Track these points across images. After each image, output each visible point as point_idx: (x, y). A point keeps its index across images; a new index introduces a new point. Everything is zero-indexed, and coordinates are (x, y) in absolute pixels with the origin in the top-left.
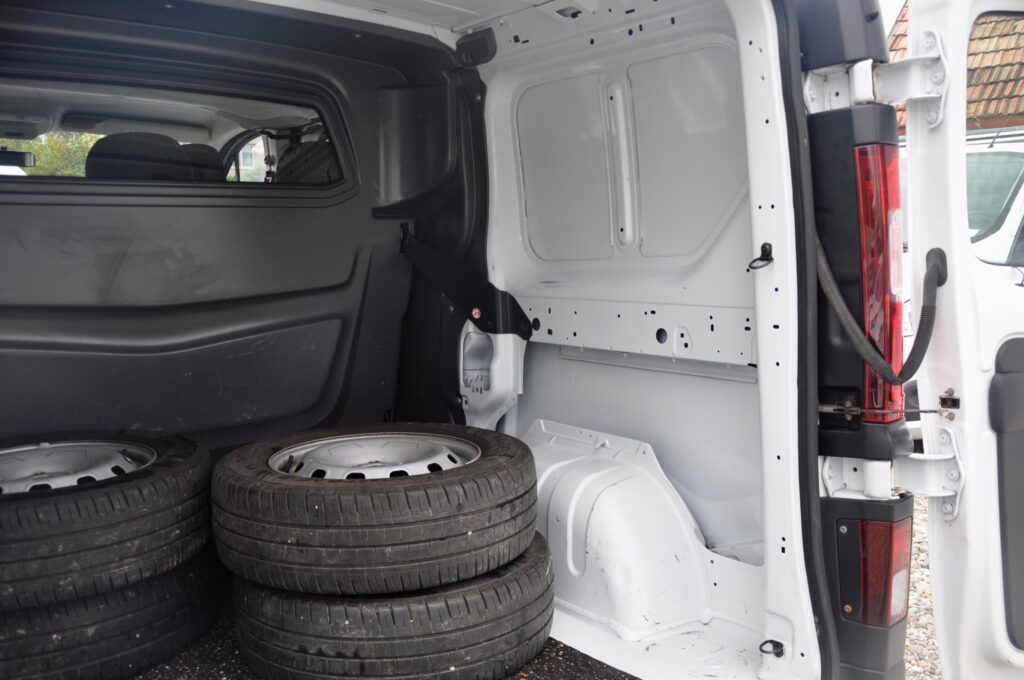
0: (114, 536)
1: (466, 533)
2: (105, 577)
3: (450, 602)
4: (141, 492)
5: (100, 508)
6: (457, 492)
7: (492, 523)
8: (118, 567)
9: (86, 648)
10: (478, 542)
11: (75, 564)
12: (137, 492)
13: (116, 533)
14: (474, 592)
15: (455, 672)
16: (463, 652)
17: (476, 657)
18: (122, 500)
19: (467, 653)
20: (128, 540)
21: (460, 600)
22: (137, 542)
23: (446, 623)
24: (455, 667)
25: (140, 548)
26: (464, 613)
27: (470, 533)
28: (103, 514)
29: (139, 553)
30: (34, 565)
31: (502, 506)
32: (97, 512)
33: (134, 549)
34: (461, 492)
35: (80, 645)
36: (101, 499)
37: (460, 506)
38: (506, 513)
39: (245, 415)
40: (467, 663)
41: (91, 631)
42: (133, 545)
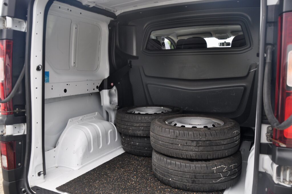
0: (138, 125)
1: (179, 145)
2: (136, 133)
3: (172, 162)
4: (145, 118)
5: (136, 119)
6: (177, 133)
7: (187, 145)
8: (138, 132)
9: (137, 147)
10: (182, 149)
11: (131, 128)
12: (144, 117)
13: (138, 124)
14: (179, 162)
15: (171, 181)
16: (173, 176)
17: (177, 180)
18: (140, 118)
19: (174, 177)
20: (141, 127)
21: (174, 162)
22: (142, 128)
23: (170, 166)
24: (172, 179)
25: (143, 129)
26: (174, 166)
27: (180, 145)
28: (136, 120)
29: (143, 130)
30: (125, 126)
31: (193, 141)
32: (135, 119)
33: (142, 129)
34: (178, 133)
35: (135, 146)
36: (136, 117)
37: (177, 136)
38: (194, 144)
39: (214, 110)
40: (174, 180)
41: (137, 144)
42: (141, 128)
